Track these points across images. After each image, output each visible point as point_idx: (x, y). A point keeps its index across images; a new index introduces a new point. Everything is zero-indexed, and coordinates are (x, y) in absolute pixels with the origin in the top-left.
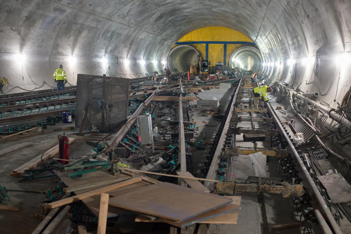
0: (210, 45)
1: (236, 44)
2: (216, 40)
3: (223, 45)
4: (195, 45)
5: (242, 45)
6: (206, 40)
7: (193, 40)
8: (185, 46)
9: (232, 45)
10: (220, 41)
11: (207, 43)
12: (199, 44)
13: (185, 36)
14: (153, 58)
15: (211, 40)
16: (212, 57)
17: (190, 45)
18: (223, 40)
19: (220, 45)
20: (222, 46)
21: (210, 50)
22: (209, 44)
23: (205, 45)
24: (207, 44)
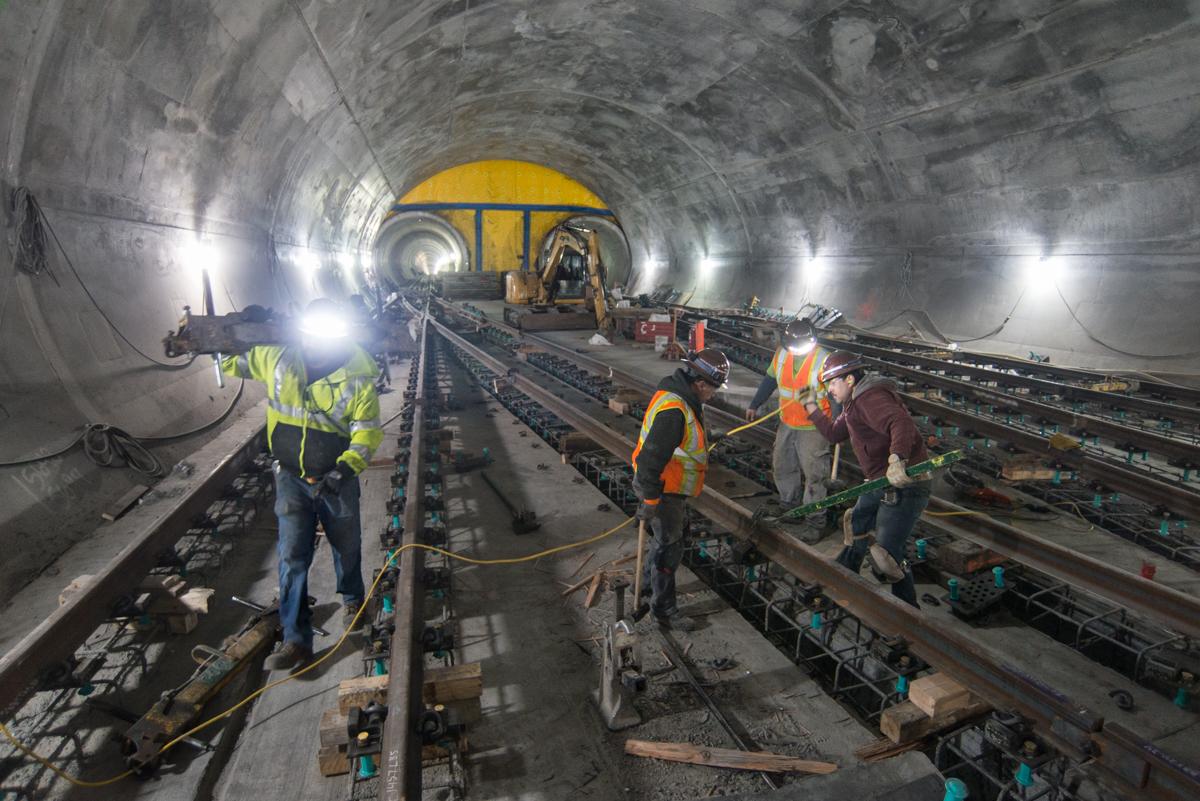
0: (487, 215)
1: (554, 213)
2: (501, 200)
3: (521, 214)
4: (446, 212)
5: (573, 213)
6: (475, 200)
7: (440, 199)
8: (420, 214)
9: (545, 213)
10: (514, 202)
11: (479, 208)
12: (456, 211)
13: (418, 188)
14: (340, 245)
15: (488, 200)
16: (493, 245)
17: (434, 213)
18: (520, 200)
19: (513, 213)
20: (517, 217)
21: (487, 228)
22: (485, 212)
23: (472, 213)
24: (477, 212)
